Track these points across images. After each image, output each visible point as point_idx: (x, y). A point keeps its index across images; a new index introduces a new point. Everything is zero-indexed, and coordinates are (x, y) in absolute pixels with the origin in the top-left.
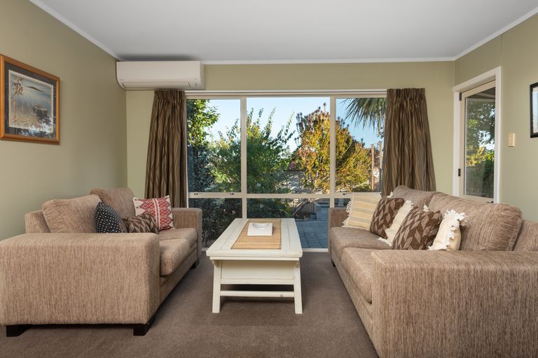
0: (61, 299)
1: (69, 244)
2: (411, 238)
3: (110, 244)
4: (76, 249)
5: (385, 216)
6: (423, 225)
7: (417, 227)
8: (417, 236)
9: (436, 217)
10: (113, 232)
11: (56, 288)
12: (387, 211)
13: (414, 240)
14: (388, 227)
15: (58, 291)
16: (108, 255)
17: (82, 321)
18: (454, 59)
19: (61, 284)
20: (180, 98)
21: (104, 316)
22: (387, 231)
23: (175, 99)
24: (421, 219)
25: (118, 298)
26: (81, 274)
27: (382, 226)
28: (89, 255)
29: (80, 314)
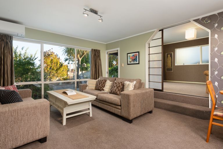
1: (7, 110)
2: (118, 89)
3: (32, 106)
4: (12, 112)
7: (119, 86)
8: (119, 88)
9: (123, 83)
10: (20, 102)
12: (102, 83)
13: (119, 89)
14: (104, 87)
16: (31, 111)
18: (106, 43)
20: (10, 39)
21: (28, 139)
22: (104, 89)
23: (7, 40)
24: (119, 84)
25: (36, 129)
26: (15, 123)
27: (101, 88)
28: (21, 112)
29: (13, 144)
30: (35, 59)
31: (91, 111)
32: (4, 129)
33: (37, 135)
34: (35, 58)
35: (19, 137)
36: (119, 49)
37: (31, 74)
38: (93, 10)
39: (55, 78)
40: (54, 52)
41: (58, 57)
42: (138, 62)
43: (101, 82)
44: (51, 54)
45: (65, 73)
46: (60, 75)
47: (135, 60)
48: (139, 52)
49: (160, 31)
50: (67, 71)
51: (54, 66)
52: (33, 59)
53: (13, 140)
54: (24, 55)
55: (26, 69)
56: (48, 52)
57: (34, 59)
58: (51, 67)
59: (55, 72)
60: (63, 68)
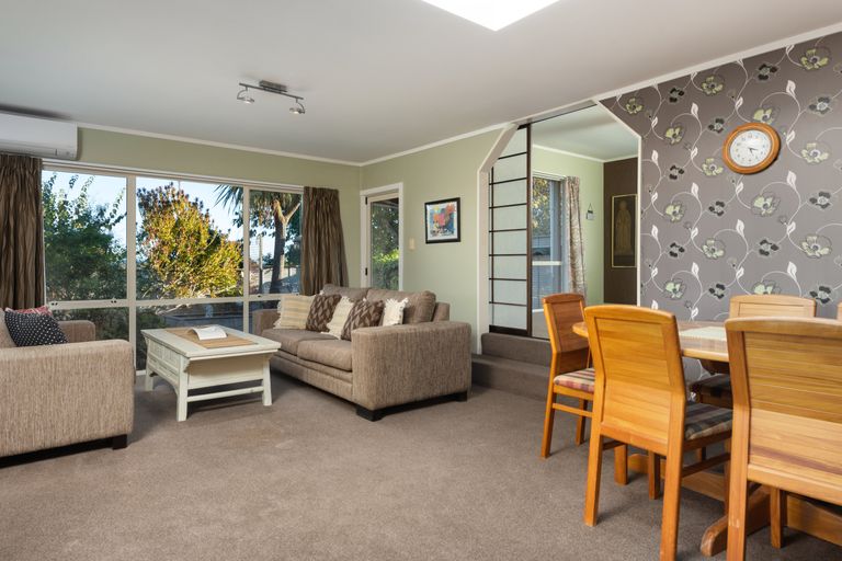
0: (19, 423)
1: (33, 357)
4: (44, 361)
5: (324, 312)
6: (371, 312)
7: (366, 315)
9: (380, 305)
11: (12, 411)
12: (326, 307)
14: (328, 321)
15: (16, 414)
16: (88, 364)
17: (48, 445)
18: (360, 165)
19: (19, 405)
20: (34, 168)
21: (80, 433)
22: (329, 325)
23: (25, 169)
24: (368, 308)
25: (99, 410)
26: (50, 389)
27: (322, 321)
28: (63, 366)
29: (46, 438)
30: (118, 221)
31: (266, 388)
32: (26, 400)
33: (102, 425)
34: (116, 218)
35: (60, 425)
36: (400, 186)
37: (101, 278)
38: (269, 83)
39: (190, 292)
40: (185, 193)
41: (204, 212)
42: (455, 236)
43: (323, 305)
44: (174, 201)
45: (228, 271)
46: (210, 281)
47: (448, 227)
48: (458, 200)
49: (521, 127)
50: (237, 264)
51: (187, 246)
52: (108, 221)
53: (45, 428)
54: (79, 206)
55: (81, 259)
56: (164, 191)
57: (112, 221)
58: (176, 249)
59: (188, 270)
60: (220, 252)
